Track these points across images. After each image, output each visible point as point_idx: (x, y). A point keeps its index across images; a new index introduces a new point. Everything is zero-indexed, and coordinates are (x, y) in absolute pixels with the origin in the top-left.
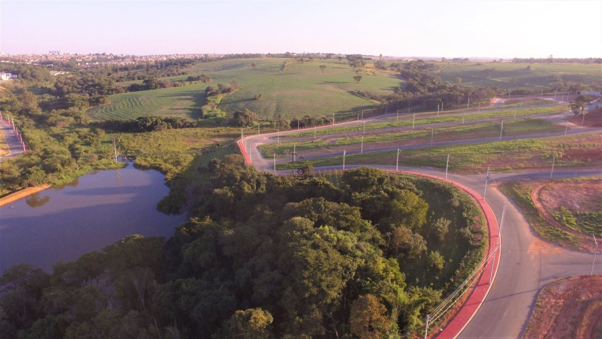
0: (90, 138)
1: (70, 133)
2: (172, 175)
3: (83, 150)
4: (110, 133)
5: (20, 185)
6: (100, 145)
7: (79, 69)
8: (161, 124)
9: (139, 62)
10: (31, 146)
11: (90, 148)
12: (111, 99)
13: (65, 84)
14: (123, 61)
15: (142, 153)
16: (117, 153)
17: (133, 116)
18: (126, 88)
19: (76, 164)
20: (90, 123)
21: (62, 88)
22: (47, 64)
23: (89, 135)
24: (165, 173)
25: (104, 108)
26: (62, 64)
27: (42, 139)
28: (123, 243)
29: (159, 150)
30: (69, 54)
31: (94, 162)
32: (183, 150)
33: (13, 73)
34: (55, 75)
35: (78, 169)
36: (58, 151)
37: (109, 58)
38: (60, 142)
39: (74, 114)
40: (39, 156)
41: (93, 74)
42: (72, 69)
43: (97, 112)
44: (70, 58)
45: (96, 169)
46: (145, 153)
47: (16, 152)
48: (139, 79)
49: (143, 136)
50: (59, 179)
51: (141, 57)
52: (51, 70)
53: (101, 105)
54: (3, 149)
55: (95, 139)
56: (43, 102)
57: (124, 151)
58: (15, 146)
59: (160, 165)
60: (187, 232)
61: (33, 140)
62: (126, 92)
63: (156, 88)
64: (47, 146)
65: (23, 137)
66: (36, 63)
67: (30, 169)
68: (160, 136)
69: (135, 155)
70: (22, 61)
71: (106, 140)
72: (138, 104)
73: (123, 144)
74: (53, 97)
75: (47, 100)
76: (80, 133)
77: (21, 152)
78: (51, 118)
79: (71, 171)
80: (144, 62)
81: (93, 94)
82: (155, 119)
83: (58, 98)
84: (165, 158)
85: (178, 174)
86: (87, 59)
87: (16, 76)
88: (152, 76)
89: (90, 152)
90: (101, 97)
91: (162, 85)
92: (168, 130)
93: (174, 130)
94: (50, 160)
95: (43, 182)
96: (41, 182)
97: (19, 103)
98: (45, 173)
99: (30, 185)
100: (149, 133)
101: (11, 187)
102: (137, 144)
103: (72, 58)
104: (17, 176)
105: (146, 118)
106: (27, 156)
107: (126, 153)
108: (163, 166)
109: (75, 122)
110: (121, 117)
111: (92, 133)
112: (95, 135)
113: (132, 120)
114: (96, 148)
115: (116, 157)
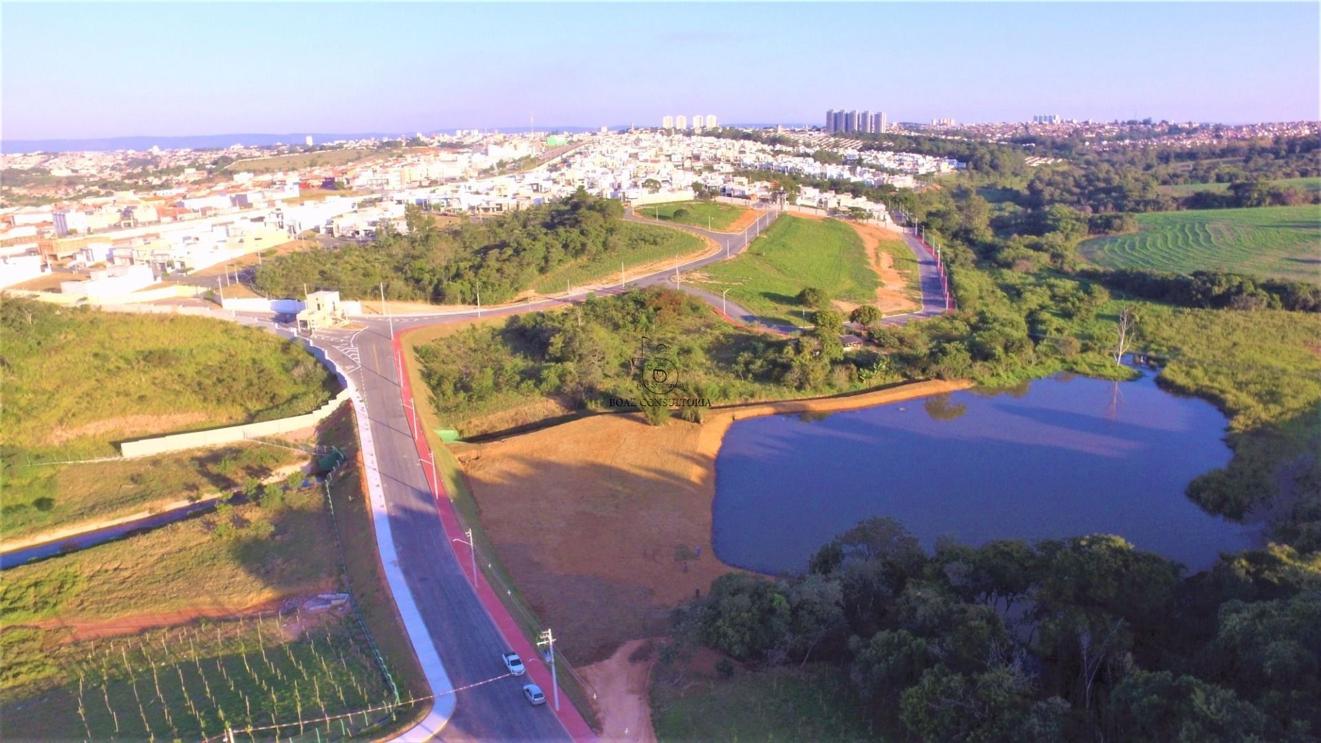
0: (1073, 304)
1: (1035, 286)
2: (1250, 422)
3: (1054, 326)
4: (1120, 297)
5: (924, 371)
6: (1092, 320)
7: (1083, 155)
8: (1252, 295)
9: (1229, 139)
10: (958, 303)
11: (1070, 324)
12: (1140, 221)
13: (1049, 184)
14: (1189, 138)
15: (1184, 355)
16: (1124, 346)
17: (1183, 267)
18: (1180, 201)
19: (1031, 352)
20: (1083, 271)
21: (1042, 191)
22: (1025, 142)
23: (1073, 295)
24: (1230, 413)
25: (1119, 240)
26: (1053, 143)
27: (981, 291)
28: (1083, 547)
29: (1229, 355)
30: (1072, 122)
31: (1071, 355)
32: (1297, 368)
33: (961, 159)
34: (1035, 165)
35: (1033, 363)
36: (1005, 319)
37: (1158, 130)
38: (1012, 301)
39: (1052, 247)
40: (969, 324)
41: (1113, 165)
42: (1071, 152)
43: (1101, 248)
44: (1071, 130)
45: (1071, 370)
46: (1193, 356)
47: (933, 309)
48: (1219, 179)
49: (1197, 316)
50: (993, 375)
51: (1239, 128)
52: (1028, 155)
53: (1113, 233)
54: (913, 300)
55: (1083, 306)
56: (999, 217)
57: (1141, 344)
58: (932, 298)
59: (1222, 392)
60: (1248, 572)
61: (966, 290)
62: (1178, 209)
63: (1259, 204)
64: (987, 305)
65: (950, 282)
66: (1005, 140)
67: (946, 345)
68: (1242, 323)
69: (1167, 356)
70: (983, 136)
71: (1107, 312)
72: (1201, 238)
73: (1145, 327)
74: (1019, 209)
75: (1007, 214)
76: (1056, 290)
77: (940, 310)
78: (1007, 250)
79: (1020, 364)
80: (1243, 139)
81: (1102, 208)
82: (1239, 279)
83: (1029, 211)
84: (1241, 377)
85: (1266, 424)
86: (1107, 132)
87: (964, 165)
88: (1255, 174)
89: (1066, 333)
90: (1116, 217)
91: (1279, 198)
92: (1268, 312)
93: (1285, 313)
94: (986, 334)
95: (962, 374)
96: (958, 375)
97: (956, 216)
98: (971, 358)
99: (939, 376)
100: (1215, 311)
101: (908, 373)
102: (1178, 332)
103: (1076, 130)
104: (922, 355)
105: (1215, 274)
106: (947, 318)
107: (1146, 349)
108: (1229, 397)
109: (1050, 264)
110: (1153, 265)
111: (1081, 294)
112: (1086, 297)
113: (1179, 276)
114: (1082, 326)
115: (1121, 354)
